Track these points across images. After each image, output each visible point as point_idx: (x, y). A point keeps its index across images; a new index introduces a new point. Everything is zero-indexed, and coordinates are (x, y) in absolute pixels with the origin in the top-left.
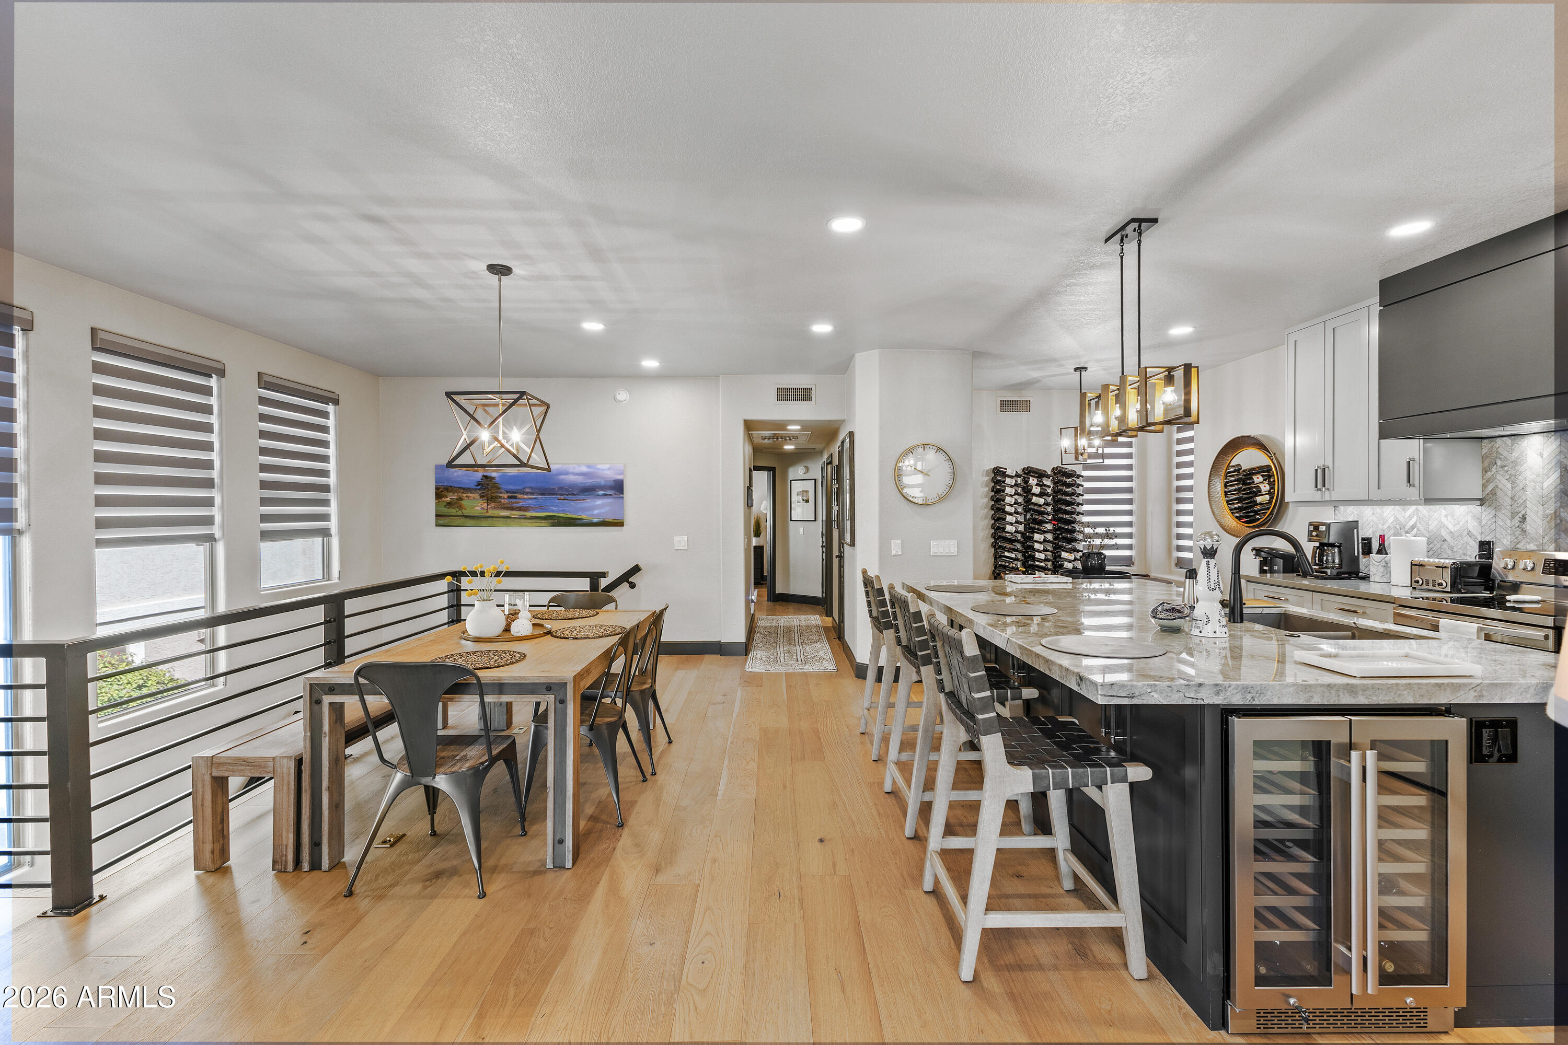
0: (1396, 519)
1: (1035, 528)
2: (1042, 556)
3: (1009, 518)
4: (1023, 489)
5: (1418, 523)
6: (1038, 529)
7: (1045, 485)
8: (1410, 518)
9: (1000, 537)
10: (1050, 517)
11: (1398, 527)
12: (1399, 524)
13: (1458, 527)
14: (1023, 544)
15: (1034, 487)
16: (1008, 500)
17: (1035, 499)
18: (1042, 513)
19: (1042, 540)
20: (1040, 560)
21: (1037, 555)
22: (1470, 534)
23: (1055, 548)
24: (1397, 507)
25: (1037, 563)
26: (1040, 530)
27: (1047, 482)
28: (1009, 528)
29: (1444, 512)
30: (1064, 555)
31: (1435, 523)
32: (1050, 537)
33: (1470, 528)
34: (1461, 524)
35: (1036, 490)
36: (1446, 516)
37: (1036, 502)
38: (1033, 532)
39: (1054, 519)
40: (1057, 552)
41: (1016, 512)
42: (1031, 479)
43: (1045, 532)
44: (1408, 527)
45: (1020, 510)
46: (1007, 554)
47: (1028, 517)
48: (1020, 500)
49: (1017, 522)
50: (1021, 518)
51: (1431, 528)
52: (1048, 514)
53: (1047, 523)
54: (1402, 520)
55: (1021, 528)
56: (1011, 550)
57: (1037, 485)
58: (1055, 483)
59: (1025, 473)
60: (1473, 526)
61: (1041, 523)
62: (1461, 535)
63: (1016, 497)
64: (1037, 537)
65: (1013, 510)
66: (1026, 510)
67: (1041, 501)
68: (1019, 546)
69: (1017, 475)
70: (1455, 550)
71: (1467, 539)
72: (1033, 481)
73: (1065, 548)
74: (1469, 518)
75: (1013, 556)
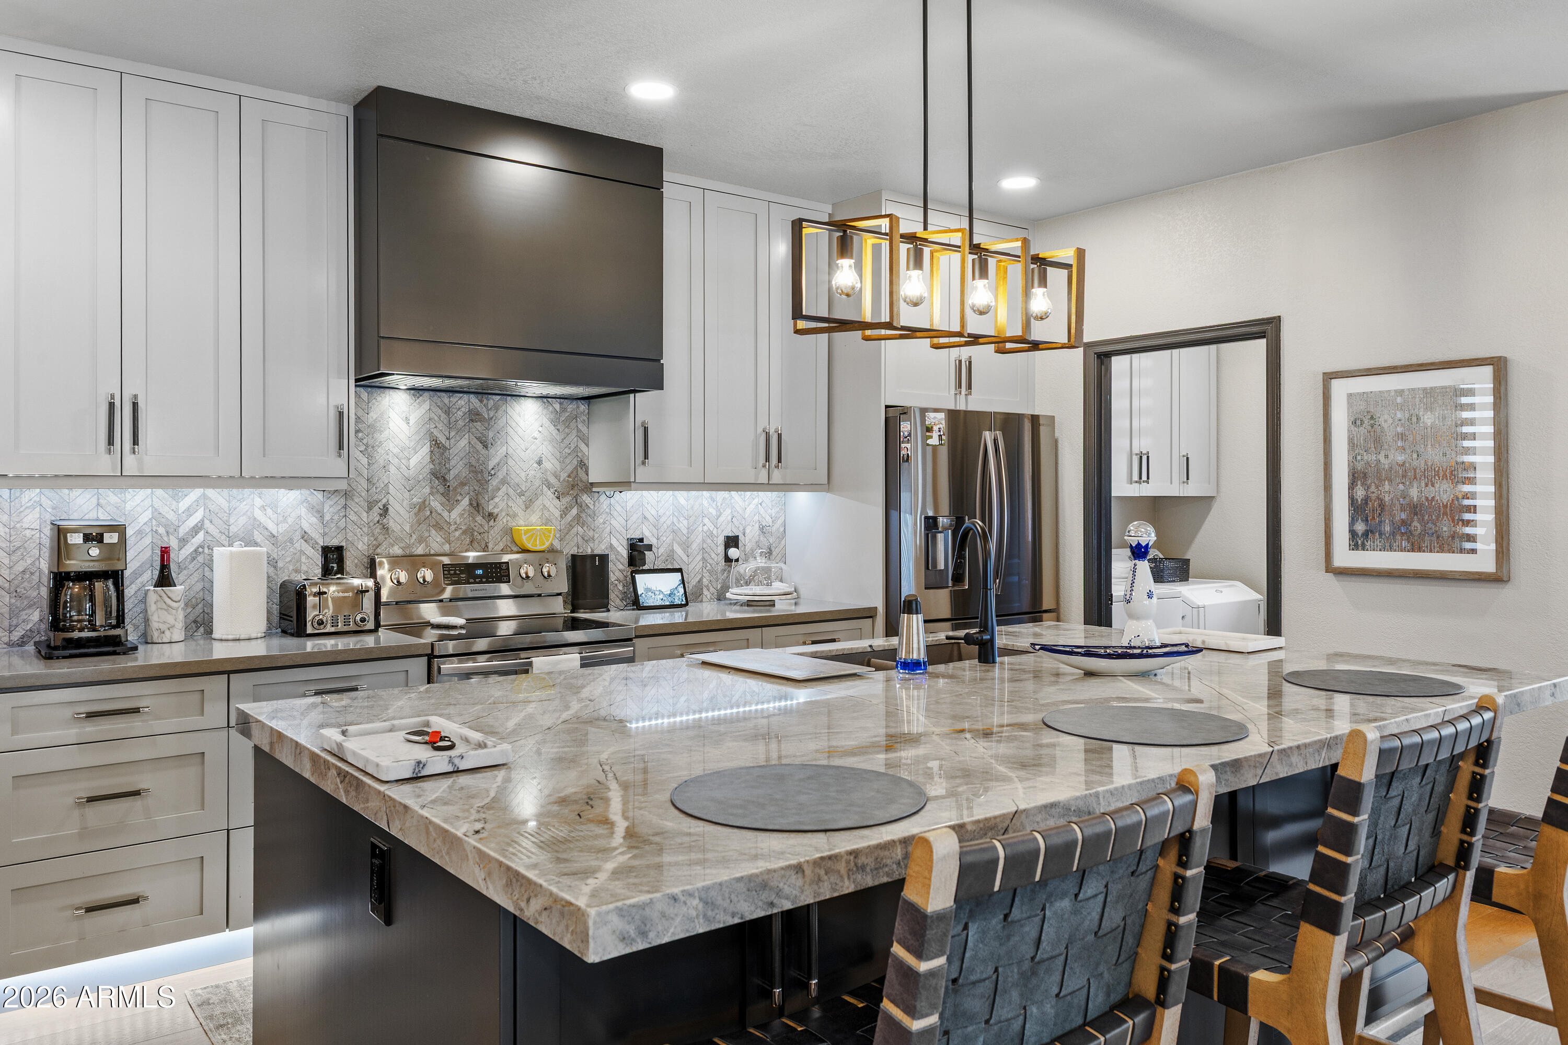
0: (157, 515)
5: (207, 522)
8: (190, 512)
11: (161, 530)
12: (165, 526)
13: (283, 527)
22: (305, 537)
24: (159, 492)
29: (258, 502)
31: (242, 521)
33: (306, 526)
34: (290, 520)
36: (263, 508)
44: (182, 531)
51: (233, 529)
54: (171, 516)
60: (309, 522)
62: (291, 541)
70: (280, 564)
71: (300, 545)
74: (303, 511)
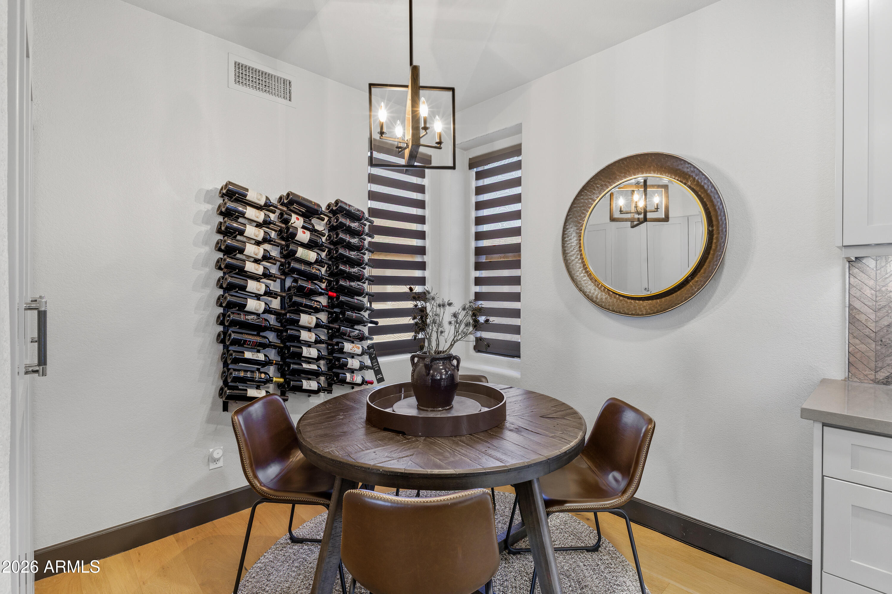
1: (301, 304)
2: (313, 353)
3: (252, 286)
4: (280, 233)
6: (306, 306)
7: (316, 231)
9: (234, 323)
10: (324, 286)
14: (279, 333)
15: (300, 231)
16: (251, 249)
17: (301, 252)
18: (312, 278)
19: (313, 325)
20: (309, 360)
21: (306, 352)
23: (331, 337)
25: (305, 366)
26: (311, 307)
27: (320, 226)
28: (252, 305)
30: (348, 347)
32: (323, 317)
35: (303, 236)
37: (304, 257)
38: (298, 312)
39: (330, 288)
40: (337, 344)
41: (267, 275)
42: (294, 217)
43: (317, 310)
45: (274, 270)
46: (248, 355)
47: (289, 282)
48: (275, 252)
49: (268, 293)
50: (275, 286)
52: (321, 280)
53: (321, 294)
55: (276, 304)
56: (259, 347)
57: (303, 227)
58: (332, 229)
59: (282, 204)
61: (311, 294)
63: (267, 246)
64: (306, 319)
65: (259, 270)
66: (286, 271)
67: (312, 256)
68: (272, 337)
69: (267, 207)
72: (297, 221)
73: (349, 336)
75: (261, 357)
